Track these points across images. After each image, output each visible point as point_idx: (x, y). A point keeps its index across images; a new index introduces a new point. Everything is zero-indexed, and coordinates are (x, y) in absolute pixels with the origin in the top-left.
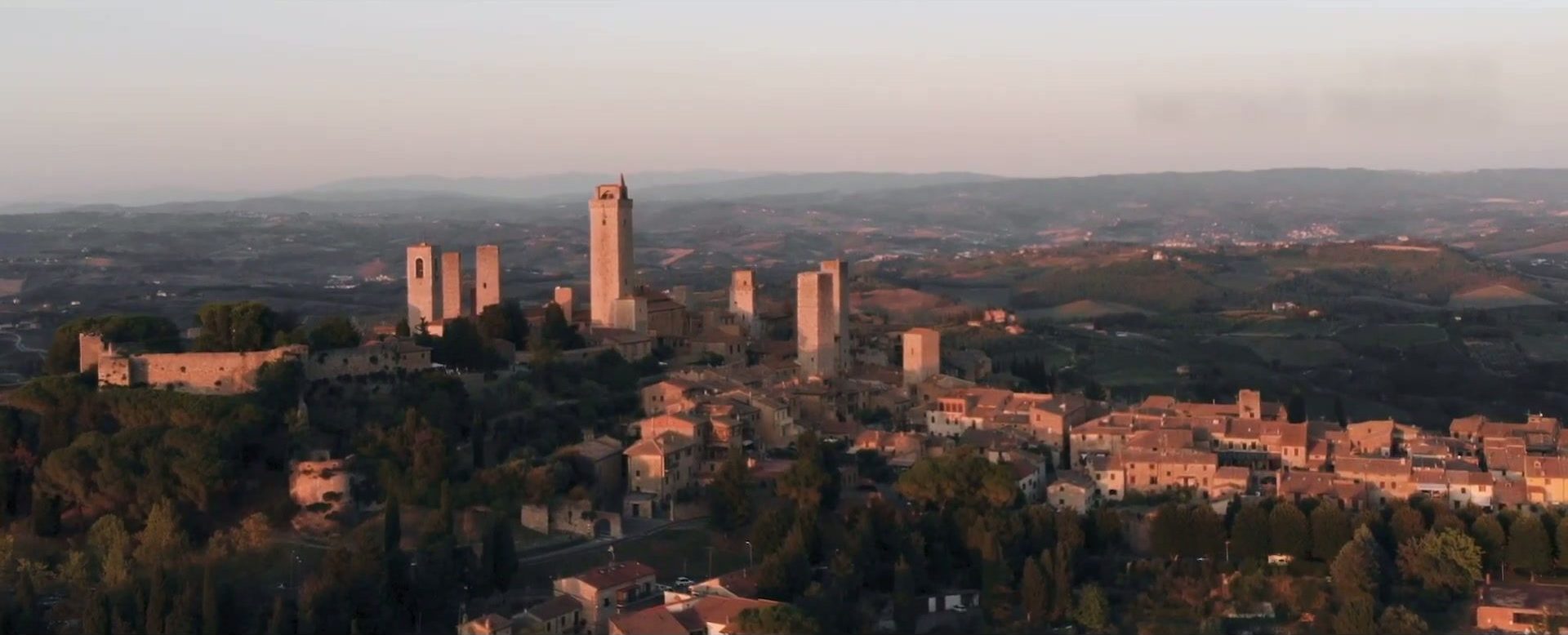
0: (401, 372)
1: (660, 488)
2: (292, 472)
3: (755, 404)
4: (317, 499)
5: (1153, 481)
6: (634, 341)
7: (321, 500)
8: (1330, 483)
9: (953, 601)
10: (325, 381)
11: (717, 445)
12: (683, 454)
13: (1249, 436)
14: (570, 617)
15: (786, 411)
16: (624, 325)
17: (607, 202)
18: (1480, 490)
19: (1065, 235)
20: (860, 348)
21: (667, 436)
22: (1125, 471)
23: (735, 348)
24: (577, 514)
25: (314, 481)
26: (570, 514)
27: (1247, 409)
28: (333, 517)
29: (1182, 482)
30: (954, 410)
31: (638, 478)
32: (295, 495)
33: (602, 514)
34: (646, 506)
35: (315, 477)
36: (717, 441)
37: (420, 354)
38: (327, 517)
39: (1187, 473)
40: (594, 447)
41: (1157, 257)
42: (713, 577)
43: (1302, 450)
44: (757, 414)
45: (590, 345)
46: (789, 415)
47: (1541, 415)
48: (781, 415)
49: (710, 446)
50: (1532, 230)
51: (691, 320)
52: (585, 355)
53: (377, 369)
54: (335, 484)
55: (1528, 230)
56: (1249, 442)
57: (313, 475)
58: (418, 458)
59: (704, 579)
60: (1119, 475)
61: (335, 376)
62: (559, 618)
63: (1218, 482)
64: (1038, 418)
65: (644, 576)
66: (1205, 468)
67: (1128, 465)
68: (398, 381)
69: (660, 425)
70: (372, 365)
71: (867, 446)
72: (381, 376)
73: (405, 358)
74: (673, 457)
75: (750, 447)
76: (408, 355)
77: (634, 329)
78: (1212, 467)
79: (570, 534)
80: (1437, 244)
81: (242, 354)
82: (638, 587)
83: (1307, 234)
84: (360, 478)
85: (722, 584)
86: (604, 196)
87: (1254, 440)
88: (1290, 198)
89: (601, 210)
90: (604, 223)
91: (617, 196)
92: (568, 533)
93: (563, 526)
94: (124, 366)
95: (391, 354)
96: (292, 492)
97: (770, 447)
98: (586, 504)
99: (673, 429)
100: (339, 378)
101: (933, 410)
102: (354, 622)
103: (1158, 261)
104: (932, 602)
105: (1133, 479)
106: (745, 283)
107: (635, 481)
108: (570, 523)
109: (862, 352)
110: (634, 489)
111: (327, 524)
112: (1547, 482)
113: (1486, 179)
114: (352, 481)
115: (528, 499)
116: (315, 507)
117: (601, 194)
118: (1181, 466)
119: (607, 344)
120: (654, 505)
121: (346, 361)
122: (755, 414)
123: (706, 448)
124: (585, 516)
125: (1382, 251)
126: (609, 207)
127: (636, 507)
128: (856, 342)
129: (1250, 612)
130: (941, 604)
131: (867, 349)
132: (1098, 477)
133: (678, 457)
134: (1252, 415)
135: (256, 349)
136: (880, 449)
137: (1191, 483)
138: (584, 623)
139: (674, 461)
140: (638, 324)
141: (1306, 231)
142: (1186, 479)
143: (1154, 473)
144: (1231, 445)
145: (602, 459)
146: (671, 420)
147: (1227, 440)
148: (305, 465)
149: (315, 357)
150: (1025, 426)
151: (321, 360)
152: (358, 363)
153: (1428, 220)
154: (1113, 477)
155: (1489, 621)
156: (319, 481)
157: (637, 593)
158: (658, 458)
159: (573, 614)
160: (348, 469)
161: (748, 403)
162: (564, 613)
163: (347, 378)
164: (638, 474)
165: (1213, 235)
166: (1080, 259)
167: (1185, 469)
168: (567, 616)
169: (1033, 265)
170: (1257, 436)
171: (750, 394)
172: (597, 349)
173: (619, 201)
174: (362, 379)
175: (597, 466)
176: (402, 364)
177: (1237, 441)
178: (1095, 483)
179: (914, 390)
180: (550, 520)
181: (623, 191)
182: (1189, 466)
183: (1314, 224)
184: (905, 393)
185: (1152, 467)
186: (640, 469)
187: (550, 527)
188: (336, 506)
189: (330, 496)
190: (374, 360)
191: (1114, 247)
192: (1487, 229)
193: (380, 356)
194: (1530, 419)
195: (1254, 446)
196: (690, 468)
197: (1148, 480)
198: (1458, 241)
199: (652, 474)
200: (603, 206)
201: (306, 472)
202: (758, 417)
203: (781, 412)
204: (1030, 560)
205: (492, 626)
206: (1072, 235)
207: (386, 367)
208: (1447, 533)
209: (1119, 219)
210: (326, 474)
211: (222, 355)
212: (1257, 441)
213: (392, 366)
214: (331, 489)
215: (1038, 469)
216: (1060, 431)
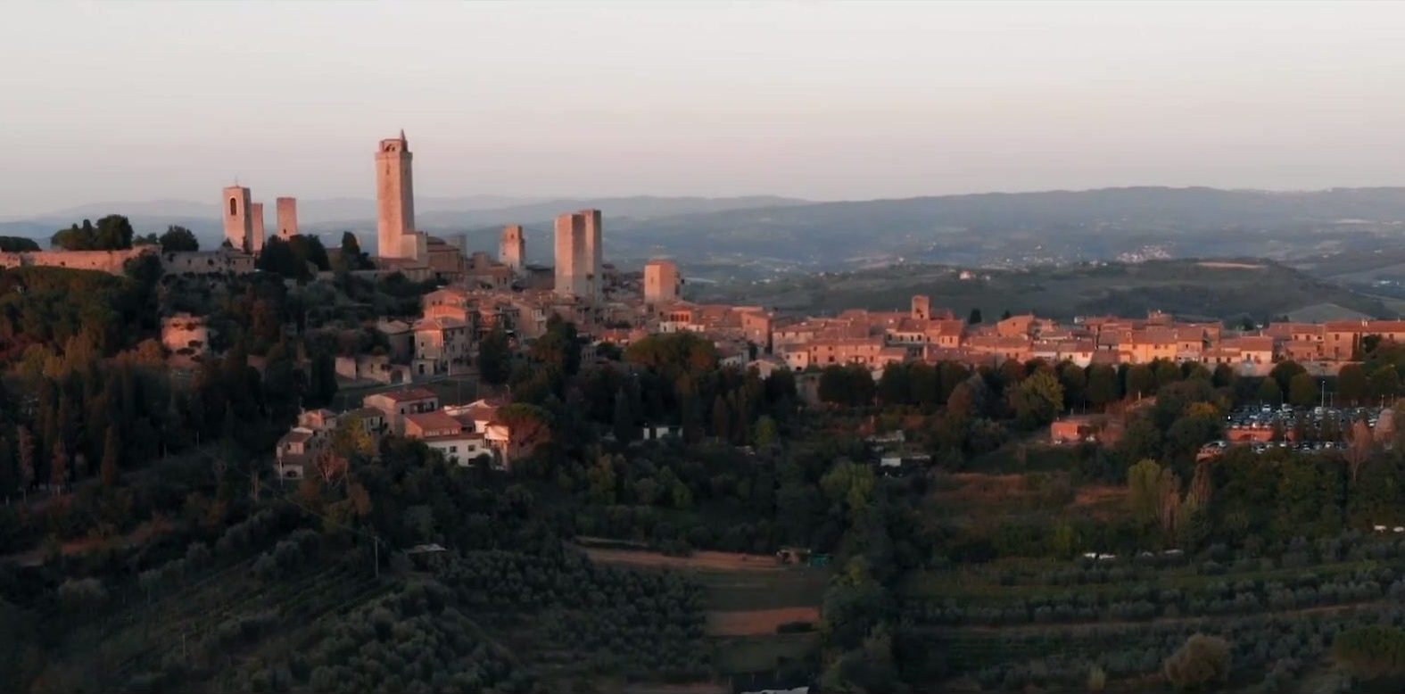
0: (232, 274)
1: (440, 354)
2: (163, 326)
3: (516, 305)
4: (184, 344)
5: (831, 359)
6: (416, 267)
7: (186, 346)
8: (965, 353)
9: (661, 431)
10: (174, 276)
11: (484, 329)
12: (457, 333)
13: (916, 330)
14: (377, 420)
15: (541, 311)
16: (407, 255)
17: (390, 154)
18: (1084, 355)
19: (875, 261)
20: (612, 288)
21: (445, 320)
22: (809, 352)
23: (502, 280)
24: (377, 366)
25: (181, 332)
26: (372, 366)
27: (918, 311)
28: (197, 359)
29: (853, 360)
30: (682, 320)
31: (423, 348)
32: (168, 343)
33: (396, 367)
34: (429, 367)
35: (182, 329)
36: (482, 326)
37: (245, 260)
38: (193, 359)
39: (858, 353)
40: (387, 327)
41: (964, 276)
42: (480, 399)
43: (956, 338)
44: (517, 313)
45: (379, 269)
46: (543, 313)
47: (1159, 312)
48: (537, 314)
49: (479, 330)
50: (1380, 251)
51: (465, 262)
52: (376, 275)
53: (213, 269)
54: (199, 334)
55: (1376, 251)
56: (915, 335)
57: (180, 327)
58: (257, 320)
59: (475, 401)
60: (804, 355)
61: (182, 273)
62: (369, 419)
63: (881, 358)
64: (749, 322)
65: (429, 397)
66: (872, 348)
67: (812, 348)
68: (230, 280)
69: (439, 313)
70: (210, 267)
71: (607, 339)
72: (217, 276)
73: (234, 262)
74: (449, 333)
75: (511, 334)
76: (237, 261)
77: (415, 258)
78: (877, 348)
79: (373, 380)
80: (1267, 261)
81: (110, 253)
82: (425, 404)
83: (1139, 258)
84: (215, 333)
85: (486, 402)
86: (388, 149)
87: (919, 334)
88: (1124, 219)
89: (385, 161)
90: (388, 172)
91: (399, 149)
92: (371, 379)
93: (366, 374)
94: (17, 260)
95: (224, 259)
96: (164, 341)
97: (527, 338)
98: (384, 359)
99: (450, 315)
100: (185, 274)
101: (665, 321)
102: (228, 403)
103: (965, 280)
104: (647, 432)
105: (815, 359)
106: (512, 236)
107: (420, 351)
108: (372, 372)
109: (614, 291)
110: (420, 356)
111: (194, 363)
112: (1134, 347)
113: (1339, 199)
114: (209, 335)
115: (341, 353)
116: (183, 352)
117: (385, 147)
118: (853, 347)
119: (393, 268)
120: (435, 368)
121: (190, 262)
122: (515, 313)
123: (475, 332)
124: (383, 367)
125: (1207, 268)
126: (392, 158)
127: (421, 366)
128: (608, 283)
129: (886, 438)
130: (653, 433)
131: (618, 288)
132: (788, 357)
133: (453, 333)
134: (922, 316)
135: (119, 248)
136: (617, 341)
137: (860, 360)
138: (386, 425)
139: (450, 336)
140: (419, 255)
141: (1137, 254)
142: (857, 358)
143: (833, 353)
144: (902, 338)
145: (395, 334)
146: (447, 309)
147: (899, 334)
148: (174, 320)
149: (167, 256)
150: (738, 329)
151: (171, 259)
152: (198, 265)
153: (1271, 241)
154: (799, 357)
155: (1060, 433)
156: (185, 332)
157: (425, 407)
158: (438, 332)
159: (379, 419)
160: (208, 324)
161: (509, 304)
162: (373, 416)
163: (191, 275)
164: (423, 345)
165: (1036, 259)
166: (883, 281)
167: (857, 349)
168: (374, 418)
169: (832, 288)
170: (922, 330)
171: (511, 297)
172: (386, 272)
173: (401, 153)
174: (202, 276)
175: (391, 338)
176: (232, 267)
177: (907, 335)
178: (785, 362)
179: (651, 308)
180: (357, 370)
181: (404, 144)
182: (860, 348)
183: (1146, 247)
184: (644, 310)
185: (830, 349)
186: (423, 341)
187: (357, 376)
188: (198, 352)
189: (192, 343)
190: (211, 262)
191: (922, 269)
192: (1331, 247)
193: (215, 260)
194: (1150, 316)
195: (920, 338)
196: (463, 345)
197: (827, 359)
198: (1297, 262)
199: (434, 344)
200: (387, 158)
201: (175, 325)
202: (518, 314)
203: (536, 311)
204: (719, 397)
205: (323, 414)
206: (884, 260)
207: (220, 269)
208: (1038, 375)
209: (935, 244)
210: (190, 327)
211: (93, 253)
212: (922, 335)
213: (225, 269)
214: (194, 339)
215: (742, 354)
216: (765, 330)
